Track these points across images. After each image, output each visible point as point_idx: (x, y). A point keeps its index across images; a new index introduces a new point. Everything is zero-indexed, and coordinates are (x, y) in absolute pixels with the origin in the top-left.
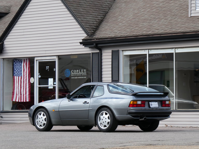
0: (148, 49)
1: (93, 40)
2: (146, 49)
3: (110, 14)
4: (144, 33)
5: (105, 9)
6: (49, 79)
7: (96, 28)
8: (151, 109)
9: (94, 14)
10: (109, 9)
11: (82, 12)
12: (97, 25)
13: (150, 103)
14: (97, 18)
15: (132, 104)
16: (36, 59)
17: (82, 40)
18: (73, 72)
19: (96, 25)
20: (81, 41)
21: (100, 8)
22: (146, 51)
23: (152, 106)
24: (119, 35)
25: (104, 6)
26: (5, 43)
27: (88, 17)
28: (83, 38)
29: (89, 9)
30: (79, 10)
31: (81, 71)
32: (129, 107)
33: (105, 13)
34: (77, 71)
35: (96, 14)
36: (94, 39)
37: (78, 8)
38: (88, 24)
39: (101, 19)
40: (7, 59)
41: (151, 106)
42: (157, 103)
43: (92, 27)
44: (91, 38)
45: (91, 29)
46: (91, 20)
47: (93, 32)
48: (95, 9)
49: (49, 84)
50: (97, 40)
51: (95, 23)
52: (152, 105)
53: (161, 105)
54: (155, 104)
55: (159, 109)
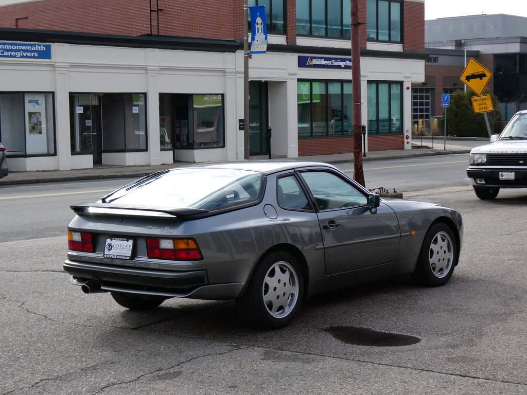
8: (108, 260)
13: (108, 241)
23: (111, 252)
41: (106, 252)
42: (131, 242)
52: (111, 247)
54: (122, 247)
55: (133, 265)
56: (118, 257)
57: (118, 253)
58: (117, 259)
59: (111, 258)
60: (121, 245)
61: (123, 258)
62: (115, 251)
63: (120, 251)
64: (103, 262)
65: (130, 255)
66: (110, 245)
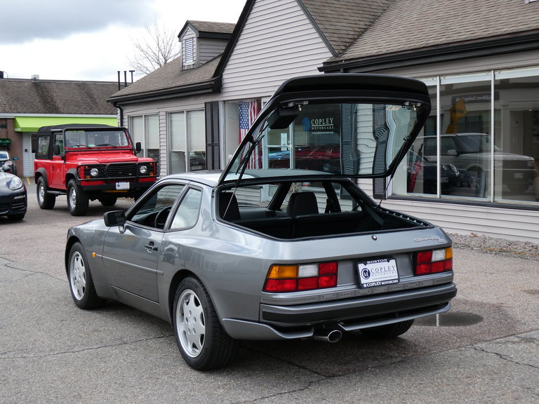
0: (440, 76)
1: (340, 63)
2: (436, 76)
3: (383, 19)
4: (432, 42)
5: (375, 11)
6: (282, 134)
7: (352, 42)
8: (367, 290)
9: (353, 18)
10: (382, 11)
11: (330, 16)
12: (355, 37)
13: (361, 267)
14: (358, 26)
15: (276, 279)
16: (263, 100)
17: (323, 63)
18: (314, 122)
19: (352, 37)
20: (322, 65)
21: (366, 9)
22: (435, 79)
23: (370, 280)
24: (384, 51)
25: (374, 7)
26: (224, 77)
27: (339, 24)
28: (325, 60)
29: (345, 10)
30: (324, 11)
31: (325, 121)
32: (264, 290)
33: (374, 17)
34: (320, 121)
35: (357, 19)
36: (342, 61)
37: (322, 8)
38: (336, 35)
39: (365, 27)
40: (230, 102)
41: (363, 281)
42: (393, 262)
43: (343, 40)
44: (337, 59)
45: (340, 44)
46: (345, 28)
47: (343, 48)
48: (357, 12)
49: (282, 143)
50: (347, 62)
51: (352, 33)
52: (368, 274)
53: (410, 271)
54: (383, 270)
55: (402, 289)
56: (383, 283)
57: (380, 278)
58: (382, 285)
59: (374, 286)
60: (381, 269)
61: (391, 282)
62: (375, 277)
63: (383, 276)
64: (358, 295)
65: (397, 277)
66: (365, 272)
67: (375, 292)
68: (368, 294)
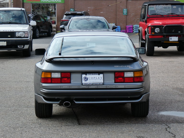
8: (85, 86)
13: (84, 76)
15: (43, 78)
23: (87, 82)
32: (41, 82)
41: (83, 82)
42: (101, 75)
52: (87, 79)
54: (95, 78)
55: (105, 88)
56: (94, 84)
57: (93, 82)
58: (93, 85)
59: (89, 85)
60: (94, 78)
61: (98, 84)
62: (90, 81)
63: (95, 81)
64: (80, 88)
65: (103, 82)
66: (85, 78)
67: (90, 88)
68: (86, 88)
